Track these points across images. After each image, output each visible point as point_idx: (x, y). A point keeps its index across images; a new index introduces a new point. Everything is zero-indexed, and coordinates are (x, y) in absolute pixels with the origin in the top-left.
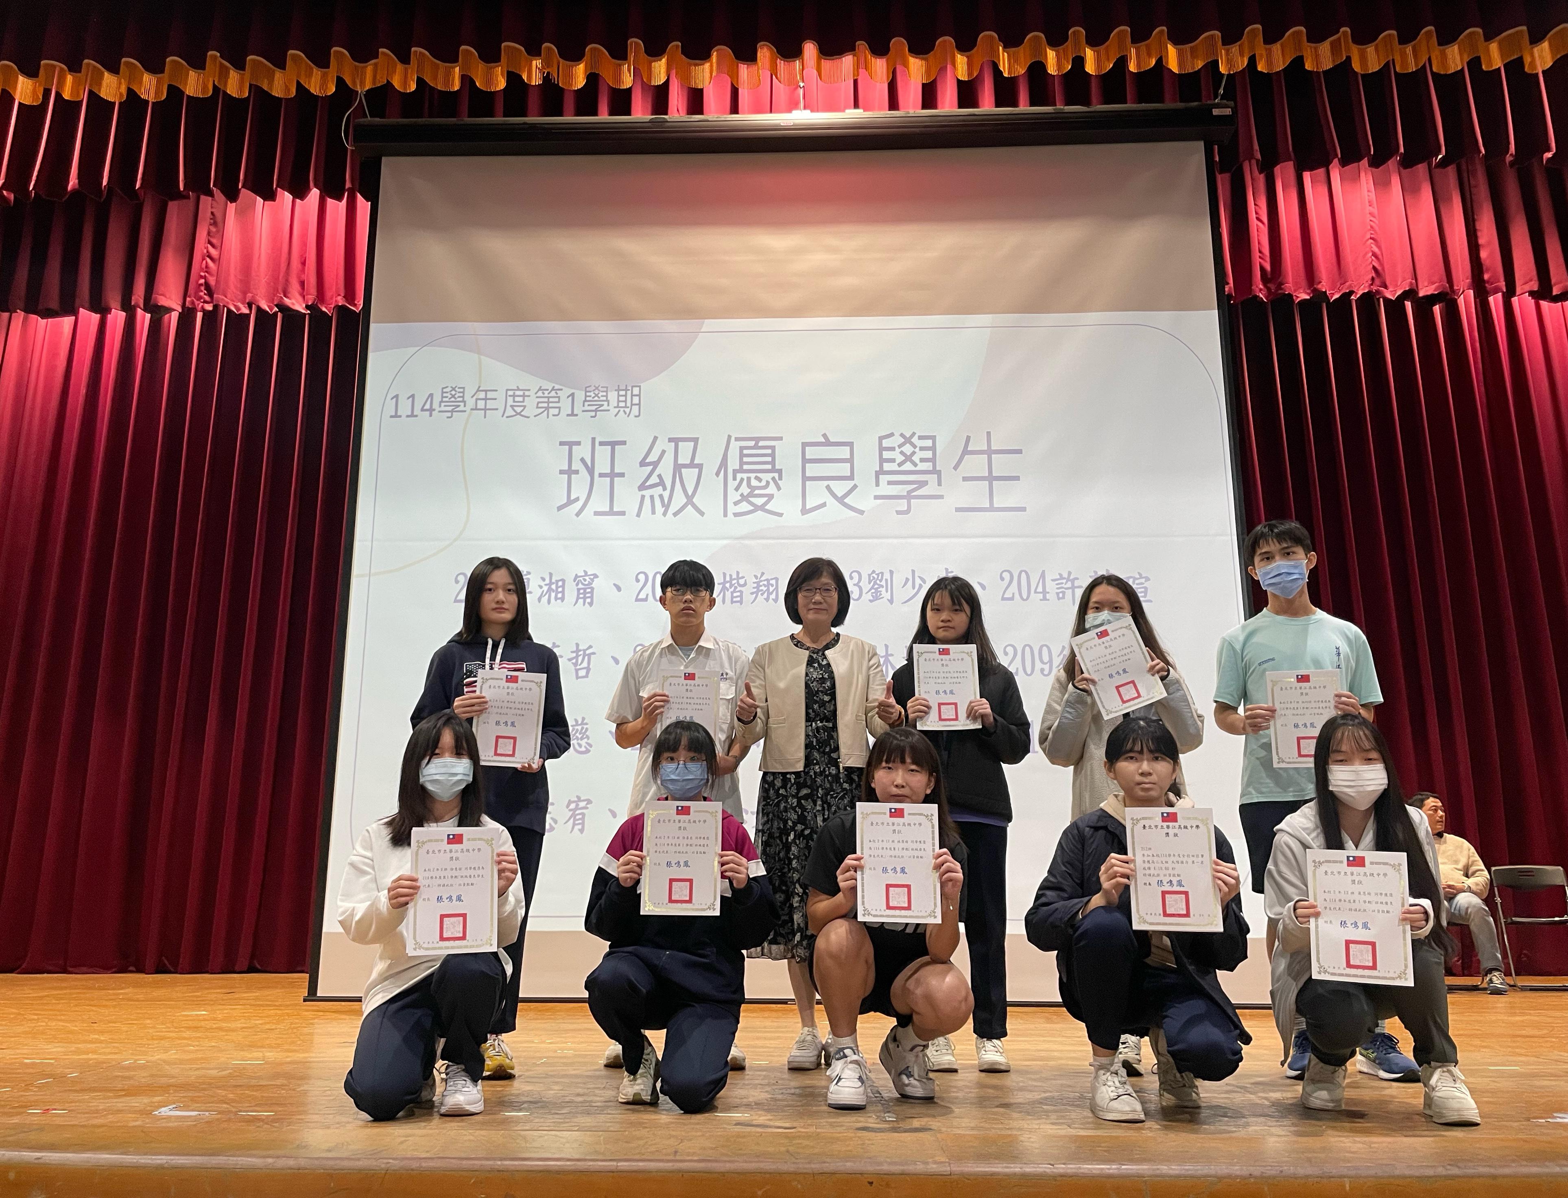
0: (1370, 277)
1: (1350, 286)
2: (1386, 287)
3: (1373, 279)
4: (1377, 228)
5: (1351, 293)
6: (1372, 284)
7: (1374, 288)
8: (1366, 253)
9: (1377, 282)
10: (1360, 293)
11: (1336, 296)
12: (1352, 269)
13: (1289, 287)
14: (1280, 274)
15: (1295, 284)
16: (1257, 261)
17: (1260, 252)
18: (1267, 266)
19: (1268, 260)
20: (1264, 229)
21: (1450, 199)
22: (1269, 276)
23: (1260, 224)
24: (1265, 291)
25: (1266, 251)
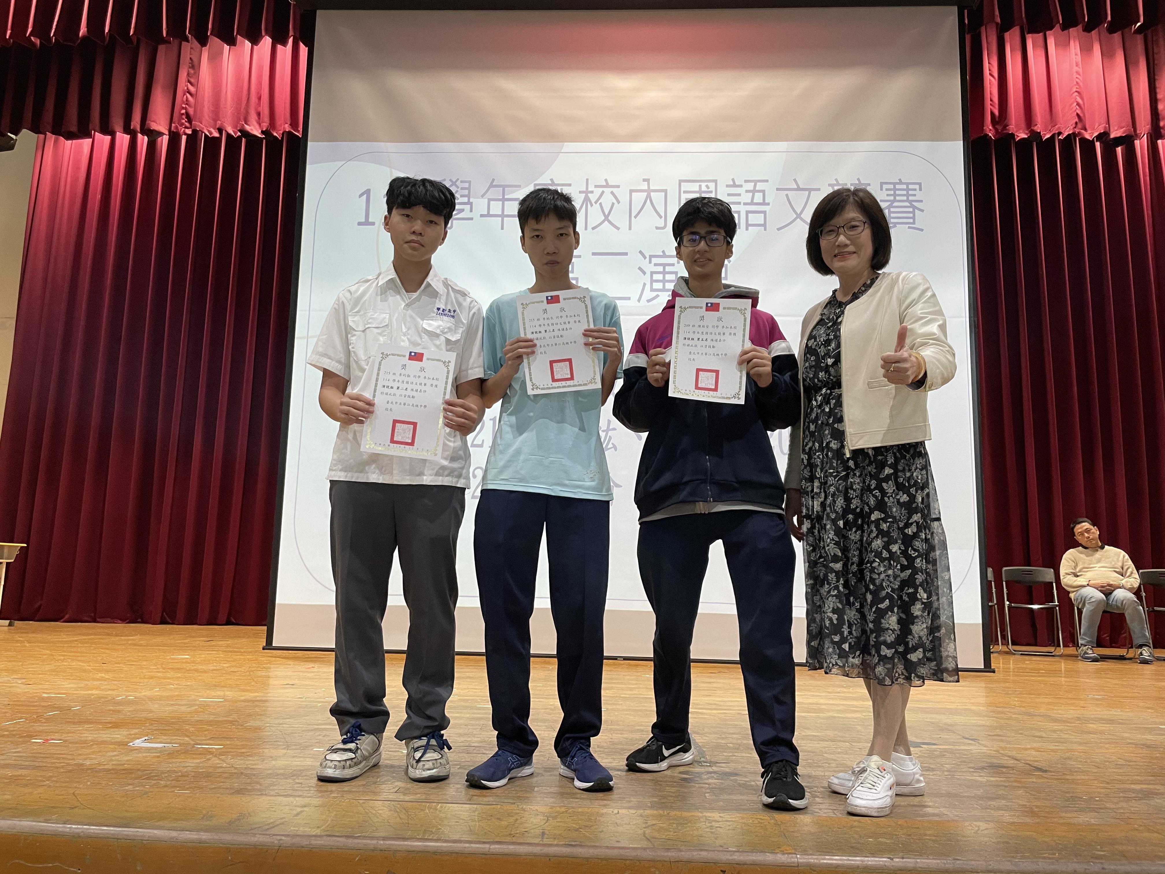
0: (1074, 121)
1: (1059, 128)
2: (1086, 130)
3: (1076, 123)
4: (1081, 84)
5: (1060, 133)
6: (1075, 127)
7: (1077, 131)
8: (1072, 104)
9: (1080, 126)
10: (1066, 134)
11: (1048, 136)
12: (1061, 115)
13: (1012, 128)
14: (1006, 118)
15: (1017, 126)
16: (988, 107)
17: (991, 100)
18: (996, 112)
19: (997, 106)
20: (995, 83)
21: (1136, 63)
22: (997, 119)
23: (992, 78)
24: (993, 131)
25: (996, 99)
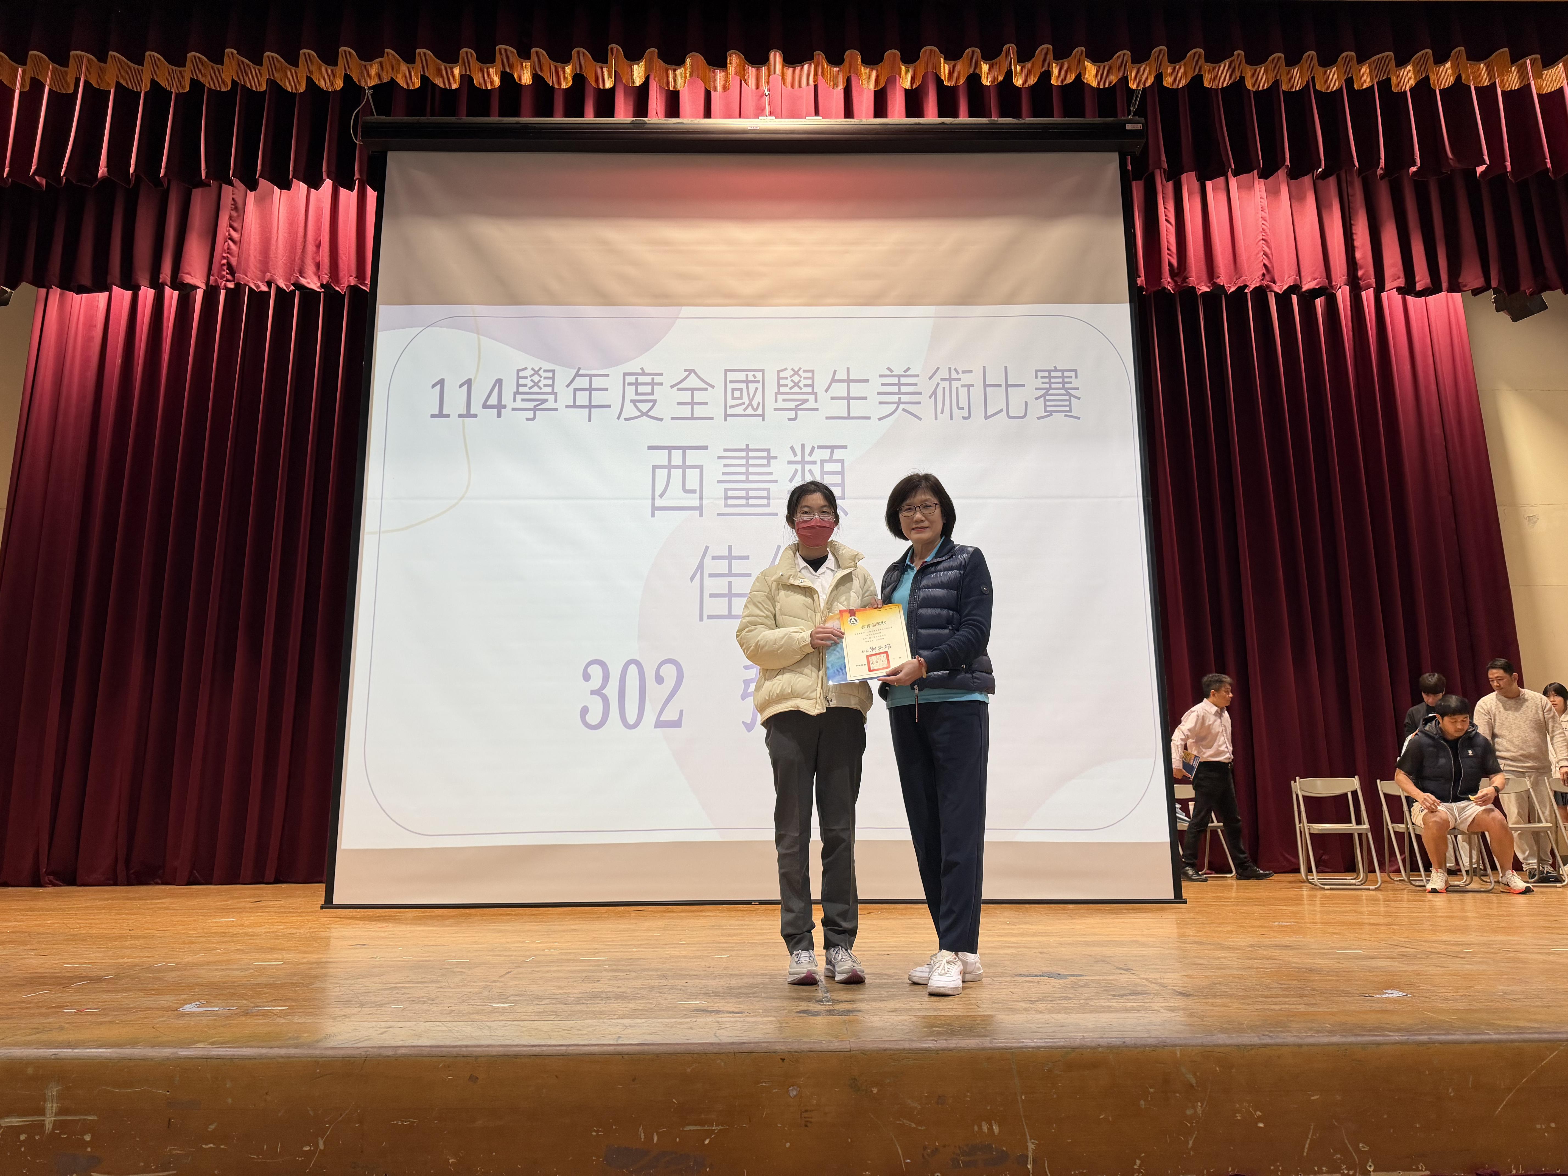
0: (1261, 273)
1: (1244, 280)
2: (1274, 282)
3: (1264, 275)
4: (1268, 231)
5: (1246, 286)
6: (1263, 280)
7: (1265, 283)
8: (1258, 253)
9: (1267, 277)
10: (1253, 286)
11: (1233, 289)
12: (1246, 266)
13: (1193, 281)
14: (1185, 269)
15: (1198, 278)
16: (1165, 257)
17: (1168, 249)
18: (1175, 262)
19: (1175, 256)
20: (1172, 230)
21: (1330, 206)
22: (1176, 271)
23: (1168, 225)
24: (1172, 284)
25: (1174, 248)
